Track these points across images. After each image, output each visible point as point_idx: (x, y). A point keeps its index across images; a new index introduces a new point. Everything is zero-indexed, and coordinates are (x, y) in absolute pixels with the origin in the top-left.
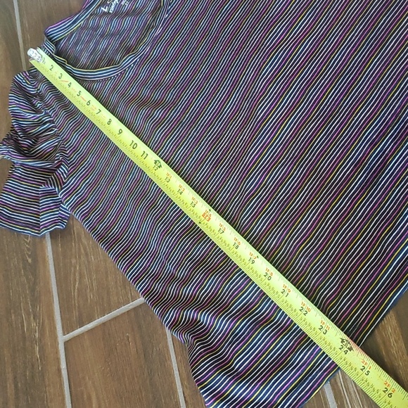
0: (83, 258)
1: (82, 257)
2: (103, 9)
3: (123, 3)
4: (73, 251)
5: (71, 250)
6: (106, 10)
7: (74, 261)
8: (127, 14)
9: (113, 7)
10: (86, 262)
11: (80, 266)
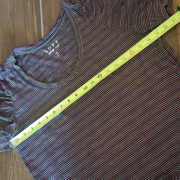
0: (16, 168)
1: (15, 166)
2: (45, 51)
3: (56, 53)
4: (11, 162)
5: (10, 161)
6: (47, 52)
7: (11, 166)
8: (57, 60)
9: (51, 53)
10: (17, 170)
11: (13, 171)
